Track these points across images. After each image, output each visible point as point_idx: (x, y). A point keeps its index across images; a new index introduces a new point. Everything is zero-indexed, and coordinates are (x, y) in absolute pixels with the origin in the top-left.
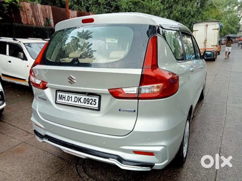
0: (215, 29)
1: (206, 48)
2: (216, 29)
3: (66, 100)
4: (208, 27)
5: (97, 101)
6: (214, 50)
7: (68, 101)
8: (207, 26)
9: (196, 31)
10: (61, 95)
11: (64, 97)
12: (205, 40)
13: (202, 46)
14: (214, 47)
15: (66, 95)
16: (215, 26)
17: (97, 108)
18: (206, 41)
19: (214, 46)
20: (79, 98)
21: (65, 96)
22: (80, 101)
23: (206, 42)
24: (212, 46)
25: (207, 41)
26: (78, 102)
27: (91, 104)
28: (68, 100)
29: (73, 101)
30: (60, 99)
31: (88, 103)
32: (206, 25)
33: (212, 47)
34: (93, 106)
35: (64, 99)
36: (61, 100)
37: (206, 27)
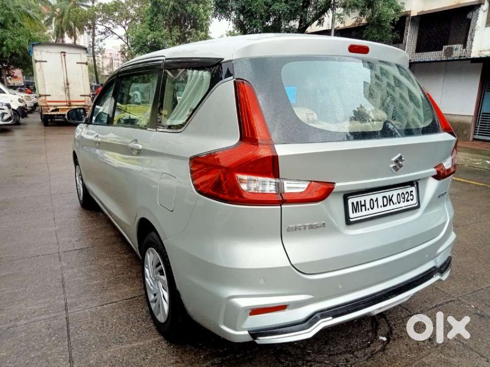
0: (82, 63)
1: (71, 100)
2: (84, 63)
3: (368, 209)
4: (66, 57)
5: (414, 193)
6: (87, 104)
7: (372, 209)
8: (64, 55)
9: (42, 61)
10: (357, 202)
11: (363, 203)
12: (66, 83)
13: (61, 96)
14: (87, 97)
15: (367, 198)
16: (79, 57)
17: (417, 205)
18: (68, 84)
19: (84, 96)
20: (389, 196)
21: (365, 201)
22: (391, 202)
23: (68, 88)
24: (81, 96)
25: (69, 86)
26: (390, 205)
27: (408, 201)
28: (372, 207)
29: (381, 207)
30: (356, 212)
31: (403, 200)
32: (62, 52)
33: (83, 99)
34: (410, 203)
35: (363, 208)
36: (359, 212)
37: (63, 57)
